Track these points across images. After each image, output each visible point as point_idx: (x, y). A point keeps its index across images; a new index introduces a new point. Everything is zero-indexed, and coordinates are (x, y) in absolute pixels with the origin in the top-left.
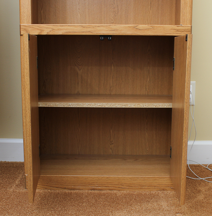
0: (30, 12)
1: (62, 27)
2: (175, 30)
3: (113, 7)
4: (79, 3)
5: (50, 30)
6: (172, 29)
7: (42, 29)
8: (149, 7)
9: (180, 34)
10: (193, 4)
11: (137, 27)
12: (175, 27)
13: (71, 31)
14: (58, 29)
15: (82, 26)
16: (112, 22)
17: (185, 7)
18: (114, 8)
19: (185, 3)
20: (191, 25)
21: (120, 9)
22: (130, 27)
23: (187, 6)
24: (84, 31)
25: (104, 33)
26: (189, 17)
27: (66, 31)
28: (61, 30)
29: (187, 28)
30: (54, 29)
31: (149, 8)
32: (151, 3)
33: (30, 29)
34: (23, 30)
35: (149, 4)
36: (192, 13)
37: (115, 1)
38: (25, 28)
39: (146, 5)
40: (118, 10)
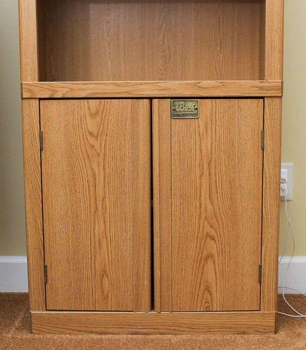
0: (37, 63)
1: (85, 86)
2: (257, 87)
3: (162, 50)
4: (109, 45)
5: (68, 90)
6: (252, 87)
7: (54, 89)
8: (219, 48)
9: (265, 93)
10: (284, 45)
11: (199, 85)
12: (257, 83)
13: (99, 92)
14: (80, 89)
15: (116, 84)
16: (161, 72)
17: (272, 53)
18: (164, 51)
19: (272, 46)
20: (282, 79)
21: (172, 53)
22: (188, 84)
23: (274, 51)
24: (118, 91)
25: (150, 94)
26: (278, 67)
27: (91, 92)
28: (83, 90)
29: (275, 84)
30: (73, 89)
31: (218, 51)
32: (221, 43)
33: (36, 90)
34: (26, 91)
35: (218, 43)
36: (282, 62)
37: (166, 40)
38: (29, 87)
39: (213, 46)
40: (170, 54)
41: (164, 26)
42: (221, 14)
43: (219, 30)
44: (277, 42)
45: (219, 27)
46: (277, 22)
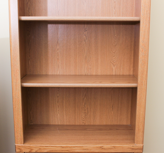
2: (131, 148)
3: (84, 109)
5: (38, 149)
6: (128, 148)
7: (32, 148)
8: (111, 109)
9: (134, 151)
10: (145, 130)
11: (102, 147)
12: (131, 146)
13: (53, 150)
14: (44, 149)
15: (62, 147)
17: (139, 132)
19: (139, 129)
20: (143, 144)
21: (89, 111)
22: (97, 147)
23: (140, 131)
24: (63, 150)
26: (142, 139)
27: (50, 150)
28: (46, 149)
29: (139, 147)
30: (40, 149)
33: (23, 148)
34: (17, 149)
35: (111, 107)
36: (143, 136)
37: (86, 105)
38: (19, 147)
39: (109, 108)
40: (88, 111)
41: (85, 98)
42: (113, 93)
43: (112, 100)
44: (141, 127)
45: (112, 99)
46: (142, 119)
